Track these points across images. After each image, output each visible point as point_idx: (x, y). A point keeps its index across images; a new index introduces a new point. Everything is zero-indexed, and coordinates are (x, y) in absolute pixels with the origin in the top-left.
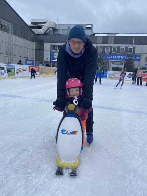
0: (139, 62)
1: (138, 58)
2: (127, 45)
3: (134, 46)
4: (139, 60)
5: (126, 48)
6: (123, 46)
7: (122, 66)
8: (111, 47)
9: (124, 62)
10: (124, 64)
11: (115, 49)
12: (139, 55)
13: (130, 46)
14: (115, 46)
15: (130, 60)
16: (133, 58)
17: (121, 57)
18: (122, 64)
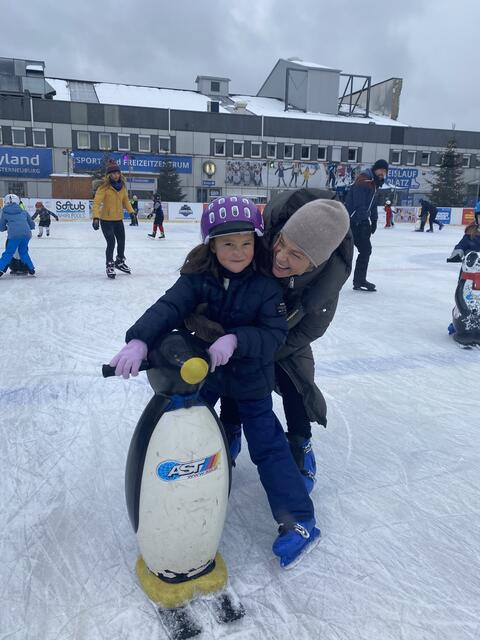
0: (188, 175)
1: (186, 165)
2: (154, 132)
3: (173, 133)
4: (189, 171)
5: (154, 138)
6: (145, 133)
7: (153, 187)
8: (114, 135)
9: (156, 176)
10: (156, 180)
11: (124, 139)
12: (188, 159)
13: (164, 134)
14: (125, 132)
15: (167, 170)
16: (175, 164)
17: (145, 163)
18: (152, 181)
